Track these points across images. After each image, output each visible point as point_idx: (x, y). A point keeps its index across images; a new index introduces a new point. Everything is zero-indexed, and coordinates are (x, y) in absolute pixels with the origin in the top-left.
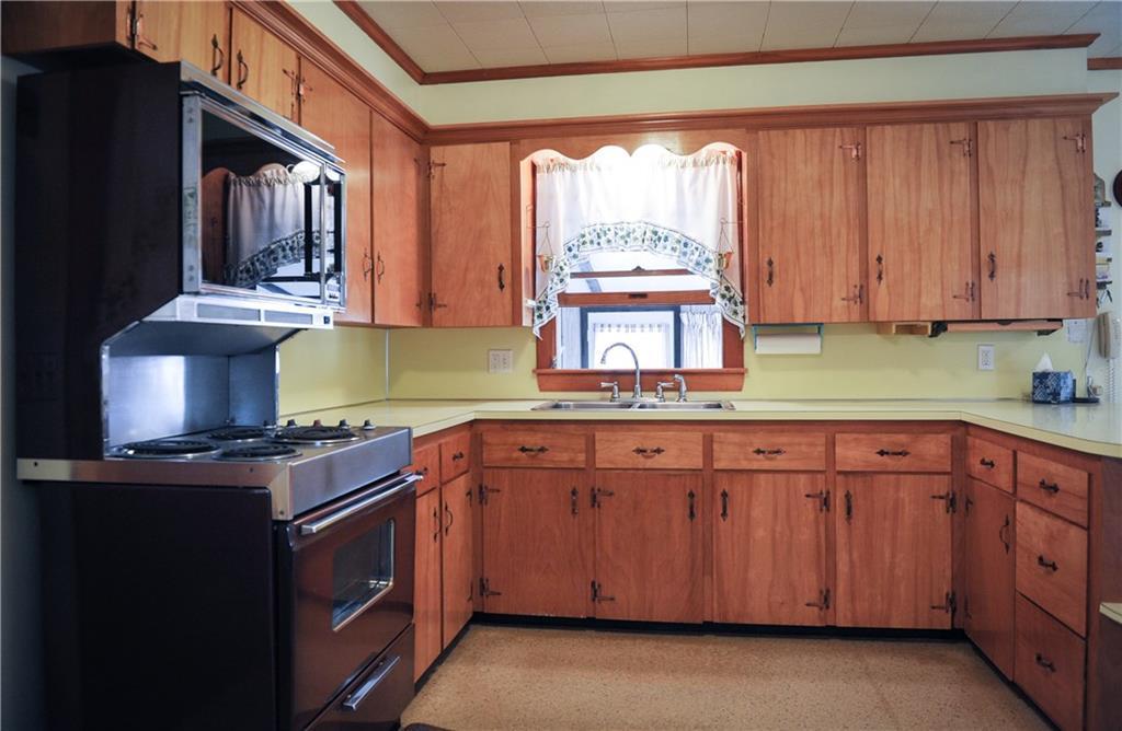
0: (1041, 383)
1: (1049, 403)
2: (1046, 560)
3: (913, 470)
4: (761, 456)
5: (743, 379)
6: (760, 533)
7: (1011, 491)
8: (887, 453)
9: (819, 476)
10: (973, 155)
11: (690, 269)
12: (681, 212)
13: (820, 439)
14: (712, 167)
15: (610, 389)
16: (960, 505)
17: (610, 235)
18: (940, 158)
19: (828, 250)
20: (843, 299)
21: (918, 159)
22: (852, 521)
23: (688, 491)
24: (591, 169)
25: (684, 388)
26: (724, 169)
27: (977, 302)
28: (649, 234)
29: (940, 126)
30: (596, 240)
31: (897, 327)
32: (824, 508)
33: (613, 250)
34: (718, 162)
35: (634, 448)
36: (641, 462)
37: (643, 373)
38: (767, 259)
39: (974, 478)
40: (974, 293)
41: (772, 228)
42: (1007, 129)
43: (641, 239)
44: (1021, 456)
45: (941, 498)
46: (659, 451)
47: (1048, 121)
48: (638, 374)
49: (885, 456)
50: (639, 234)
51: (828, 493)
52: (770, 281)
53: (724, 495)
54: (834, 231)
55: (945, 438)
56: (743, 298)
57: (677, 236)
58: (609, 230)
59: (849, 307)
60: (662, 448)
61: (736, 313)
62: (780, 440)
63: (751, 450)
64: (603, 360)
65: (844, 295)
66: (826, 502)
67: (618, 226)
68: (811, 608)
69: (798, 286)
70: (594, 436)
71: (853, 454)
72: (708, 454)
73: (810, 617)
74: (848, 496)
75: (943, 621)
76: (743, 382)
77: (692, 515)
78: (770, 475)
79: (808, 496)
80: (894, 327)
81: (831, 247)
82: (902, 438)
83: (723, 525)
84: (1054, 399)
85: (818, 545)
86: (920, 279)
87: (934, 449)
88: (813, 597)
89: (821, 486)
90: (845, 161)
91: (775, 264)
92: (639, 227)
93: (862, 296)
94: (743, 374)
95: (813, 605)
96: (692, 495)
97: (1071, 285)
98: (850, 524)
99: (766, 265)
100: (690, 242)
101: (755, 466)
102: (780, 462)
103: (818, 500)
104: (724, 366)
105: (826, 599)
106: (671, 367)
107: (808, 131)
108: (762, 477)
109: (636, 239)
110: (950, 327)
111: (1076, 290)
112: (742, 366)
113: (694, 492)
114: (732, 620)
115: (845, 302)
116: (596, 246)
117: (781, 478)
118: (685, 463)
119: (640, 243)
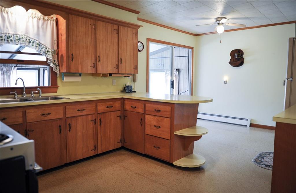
0: (128, 88)
1: (129, 92)
2: (156, 126)
3: (114, 110)
4: (79, 112)
5: (57, 89)
6: (79, 134)
7: (143, 113)
8: (108, 107)
9: (93, 115)
10: (118, 33)
11: (42, 54)
12: (38, 34)
13: (94, 105)
14: (49, 21)
15: (14, 94)
16: (122, 118)
17: (12, 38)
18: (112, 33)
19: (87, 53)
20: (91, 67)
21: (107, 32)
22: (101, 126)
23: (59, 125)
24: (4, 12)
25: (41, 93)
26: (53, 23)
27: (118, 69)
28: (28, 40)
29: (112, 25)
30: (6, 39)
31: (102, 75)
32: (95, 123)
33: (13, 43)
34: (51, 20)
35: (41, 114)
36: (44, 118)
37: (27, 88)
38: (71, 54)
39: (127, 111)
40: (118, 67)
41: (73, 45)
42: (124, 29)
43: (25, 41)
44: (147, 105)
45: (119, 116)
46: (49, 114)
47: (131, 29)
48: (25, 88)
49: (108, 108)
50: (24, 39)
51: (95, 119)
52: (72, 60)
53: (69, 124)
54: (89, 48)
55: (119, 102)
56: (58, 64)
57: (38, 42)
58: (11, 36)
59: (92, 69)
60: (50, 113)
61: (57, 69)
62: (84, 106)
63: (76, 110)
64: (16, 84)
65: (91, 66)
66: (95, 122)
67: (15, 35)
68: (92, 151)
69: (80, 62)
70: (26, 111)
71: (101, 108)
72: (65, 113)
73: (92, 153)
74: (100, 119)
75: (119, 145)
76: (57, 90)
77: (60, 132)
78: (82, 117)
79: (91, 121)
80: (101, 75)
81: (88, 52)
82: (111, 103)
83: (69, 133)
84: (131, 91)
85: (94, 133)
86: (107, 63)
87: (117, 105)
88: (93, 148)
89: (94, 118)
90: (91, 28)
91: (74, 55)
92: (25, 37)
93: (95, 66)
94: (57, 88)
95: (93, 150)
96: (60, 126)
97: (134, 66)
98: (100, 126)
99: (71, 55)
100: (41, 45)
101: (78, 115)
102: (84, 113)
103: (93, 122)
104: (51, 85)
105: (96, 147)
106: (37, 86)
107: (82, 18)
108: (80, 117)
109: (23, 41)
110: (113, 75)
111: (135, 68)
112: (57, 85)
113: (61, 125)
114: (72, 161)
115: (91, 68)
116: (6, 41)
117: (84, 117)
118: (57, 117)
119: (25, 43)
